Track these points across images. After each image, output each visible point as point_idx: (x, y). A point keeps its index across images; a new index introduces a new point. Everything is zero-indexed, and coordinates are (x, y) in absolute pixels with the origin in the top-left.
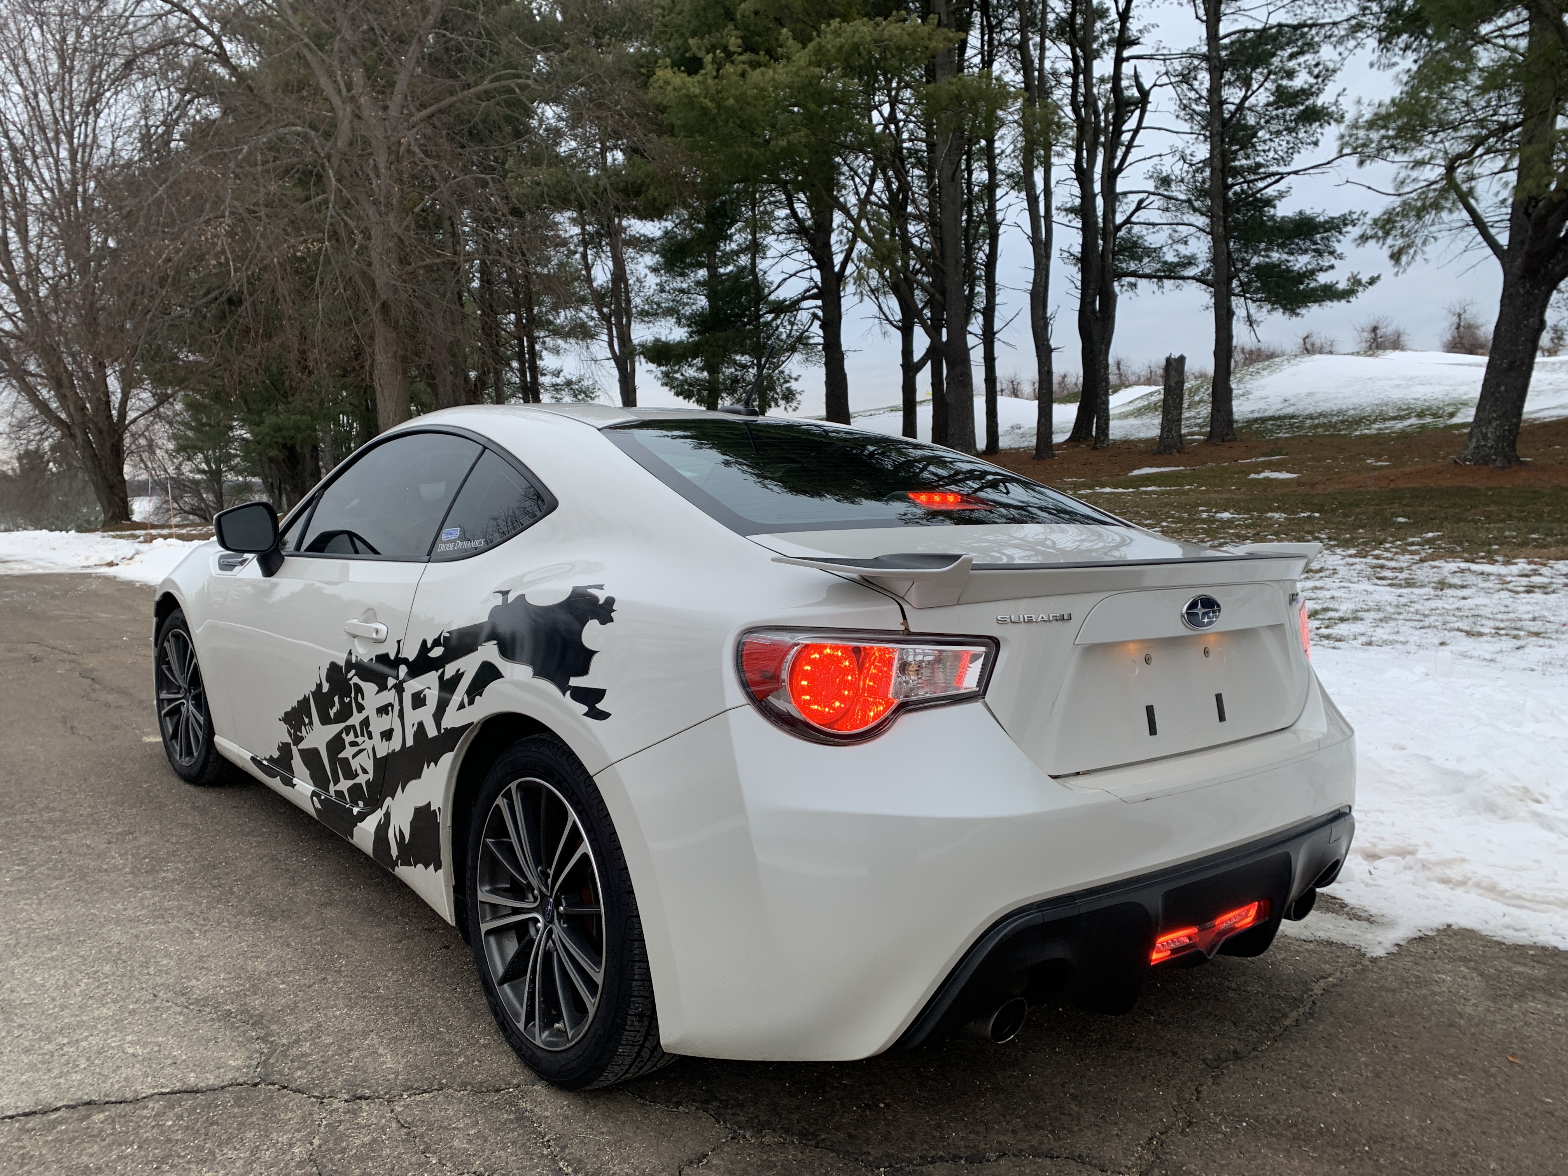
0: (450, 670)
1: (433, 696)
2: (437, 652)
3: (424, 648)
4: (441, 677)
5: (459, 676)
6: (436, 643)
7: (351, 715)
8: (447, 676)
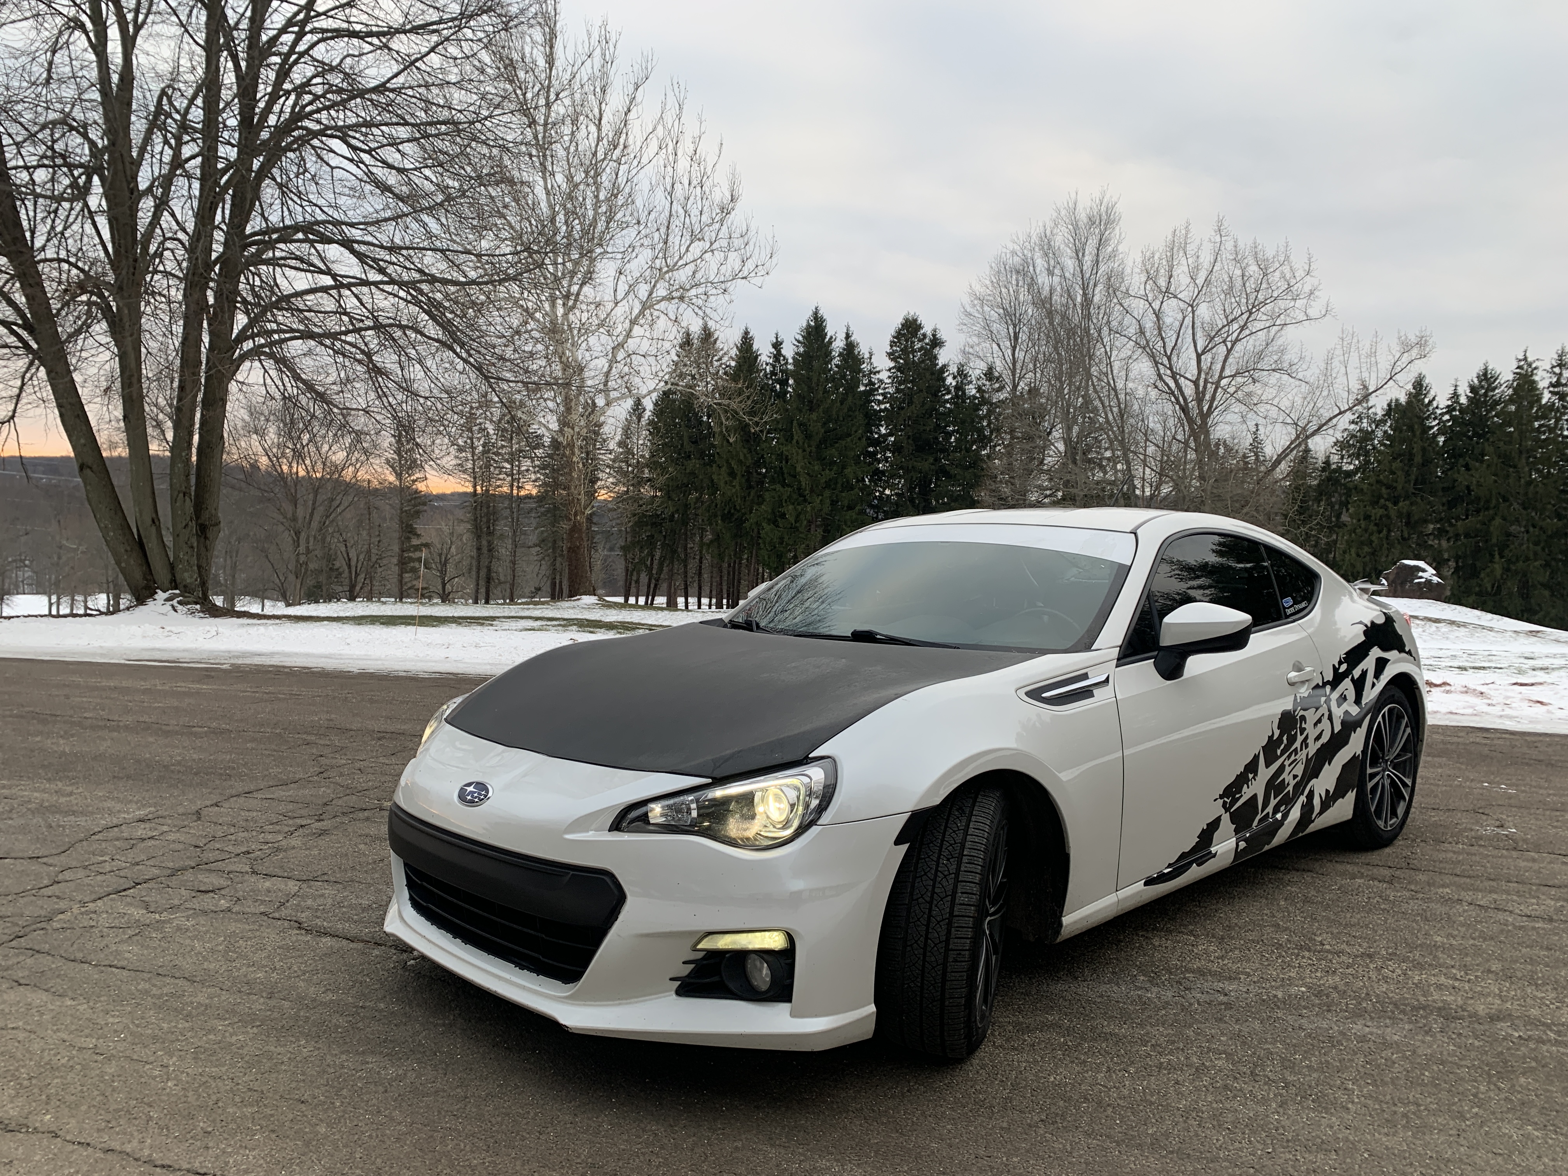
0: (1357, 673)
1: (1351, 694)
2: (1344, 667)
3: (1335, 670)
4: (1353, 680)
5: (1364, 674)
6: (1340, 663)
7: (1295, 740)
8: (1356, 677)
